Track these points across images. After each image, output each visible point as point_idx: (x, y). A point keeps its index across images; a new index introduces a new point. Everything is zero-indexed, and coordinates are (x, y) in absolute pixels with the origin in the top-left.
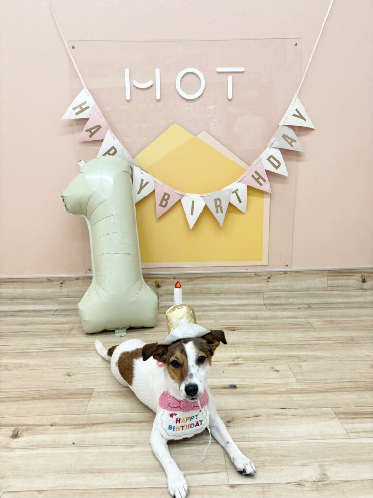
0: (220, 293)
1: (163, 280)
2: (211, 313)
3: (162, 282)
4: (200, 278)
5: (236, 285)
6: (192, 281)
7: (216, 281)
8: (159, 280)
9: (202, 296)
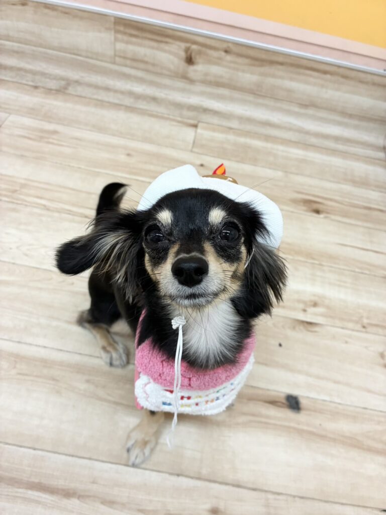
0: (309, 104)
1: (204, 49)
2: (280, 149)
3: (200, 53)
4: (281, 64)
5: (347, 96)
6: (262, 66)
7: (312, 79)
8: (194, 47)
9: (271, 103)
